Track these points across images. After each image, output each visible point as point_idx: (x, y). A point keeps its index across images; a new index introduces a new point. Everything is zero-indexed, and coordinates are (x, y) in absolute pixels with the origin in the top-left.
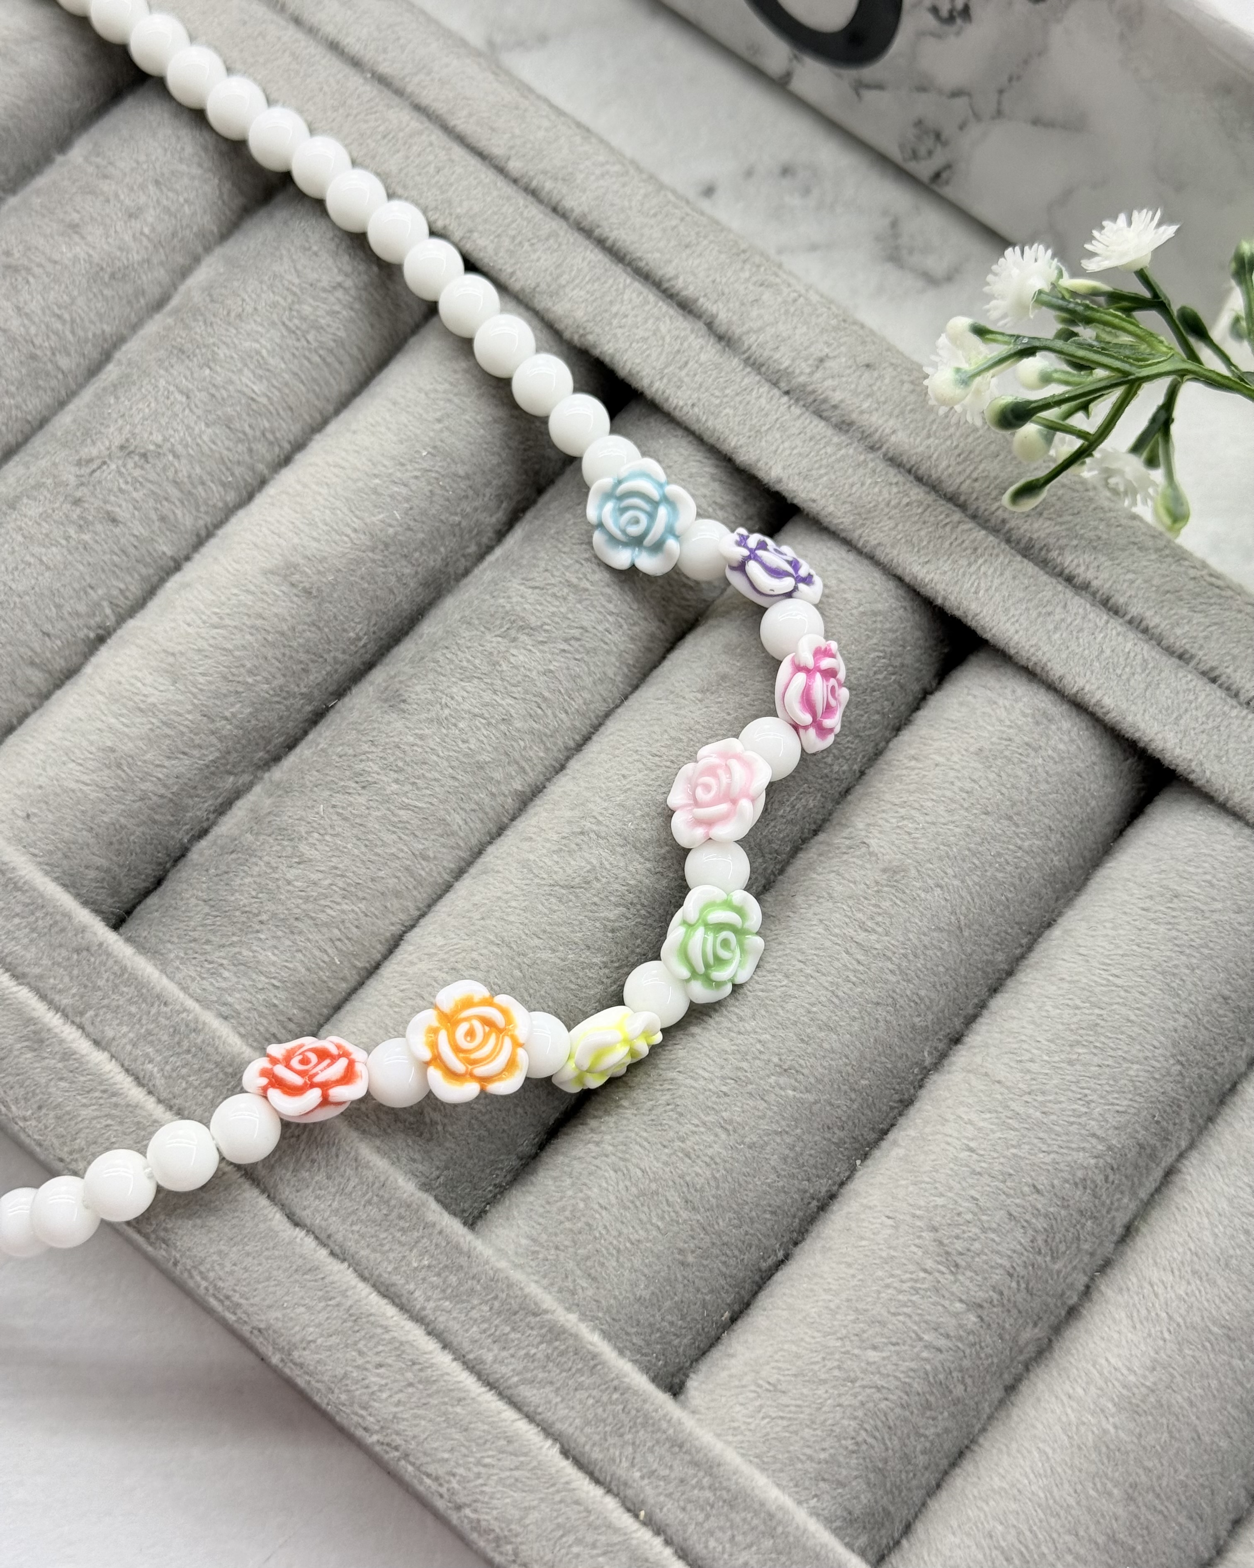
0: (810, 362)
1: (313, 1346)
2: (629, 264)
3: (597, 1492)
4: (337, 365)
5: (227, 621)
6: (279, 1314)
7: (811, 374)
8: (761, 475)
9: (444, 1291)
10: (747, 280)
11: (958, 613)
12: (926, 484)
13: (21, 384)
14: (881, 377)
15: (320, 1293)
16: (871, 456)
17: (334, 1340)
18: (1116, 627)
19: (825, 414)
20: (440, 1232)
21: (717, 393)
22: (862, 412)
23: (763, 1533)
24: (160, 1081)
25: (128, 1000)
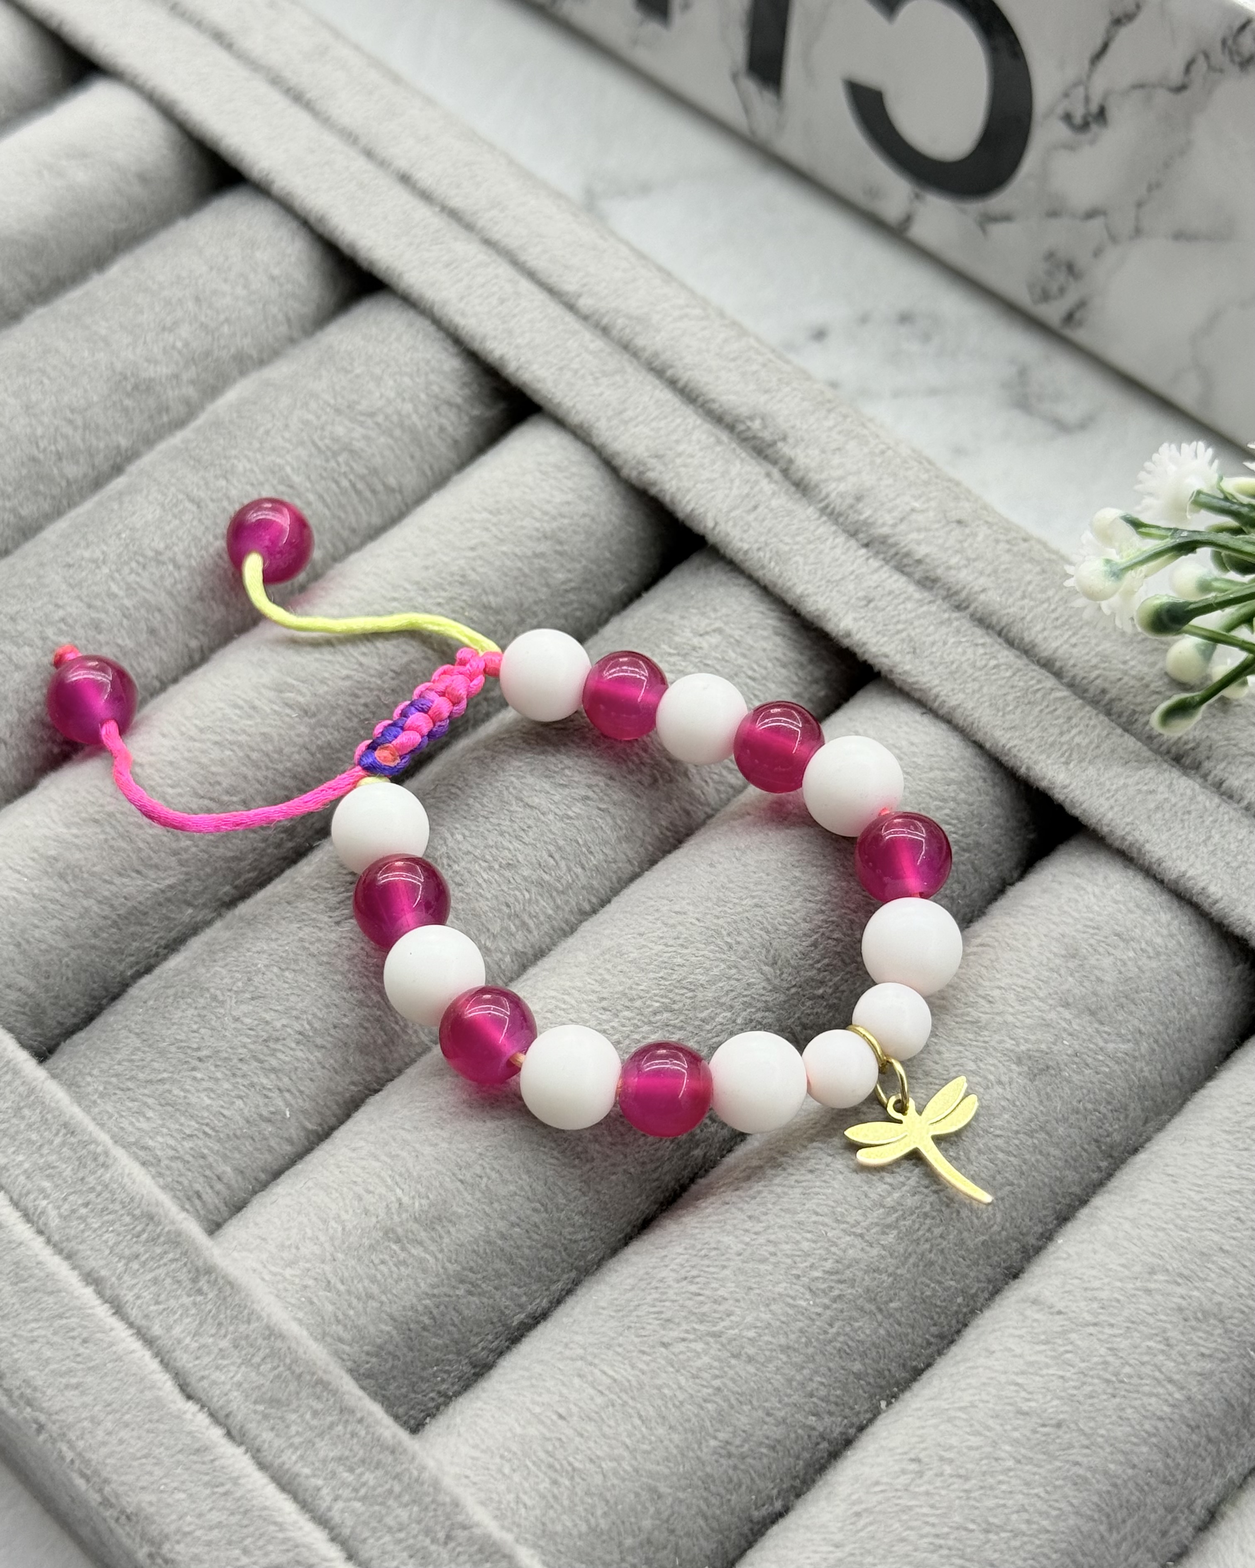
0: (895, 514)
1: (189, 1539)
2: (702, 406)
4: (368, 494)
5: (209, 735)
6: (153, 1498)
7: (894, 526)
9: (356, 1490)
10: (830, 429)
11: (1044, 784)
12: (1018, 648)
13: (19, 487)
14: (974, 535)
15: (206, 1478)
16: (955, 615)
17: (215, 1534)
18: (1227, 812)
19: (907, 569)
20: (360, 1421)
21: (787, 539)
22: (949, 568)
24: (54, 1220)
25: (30, 1126)
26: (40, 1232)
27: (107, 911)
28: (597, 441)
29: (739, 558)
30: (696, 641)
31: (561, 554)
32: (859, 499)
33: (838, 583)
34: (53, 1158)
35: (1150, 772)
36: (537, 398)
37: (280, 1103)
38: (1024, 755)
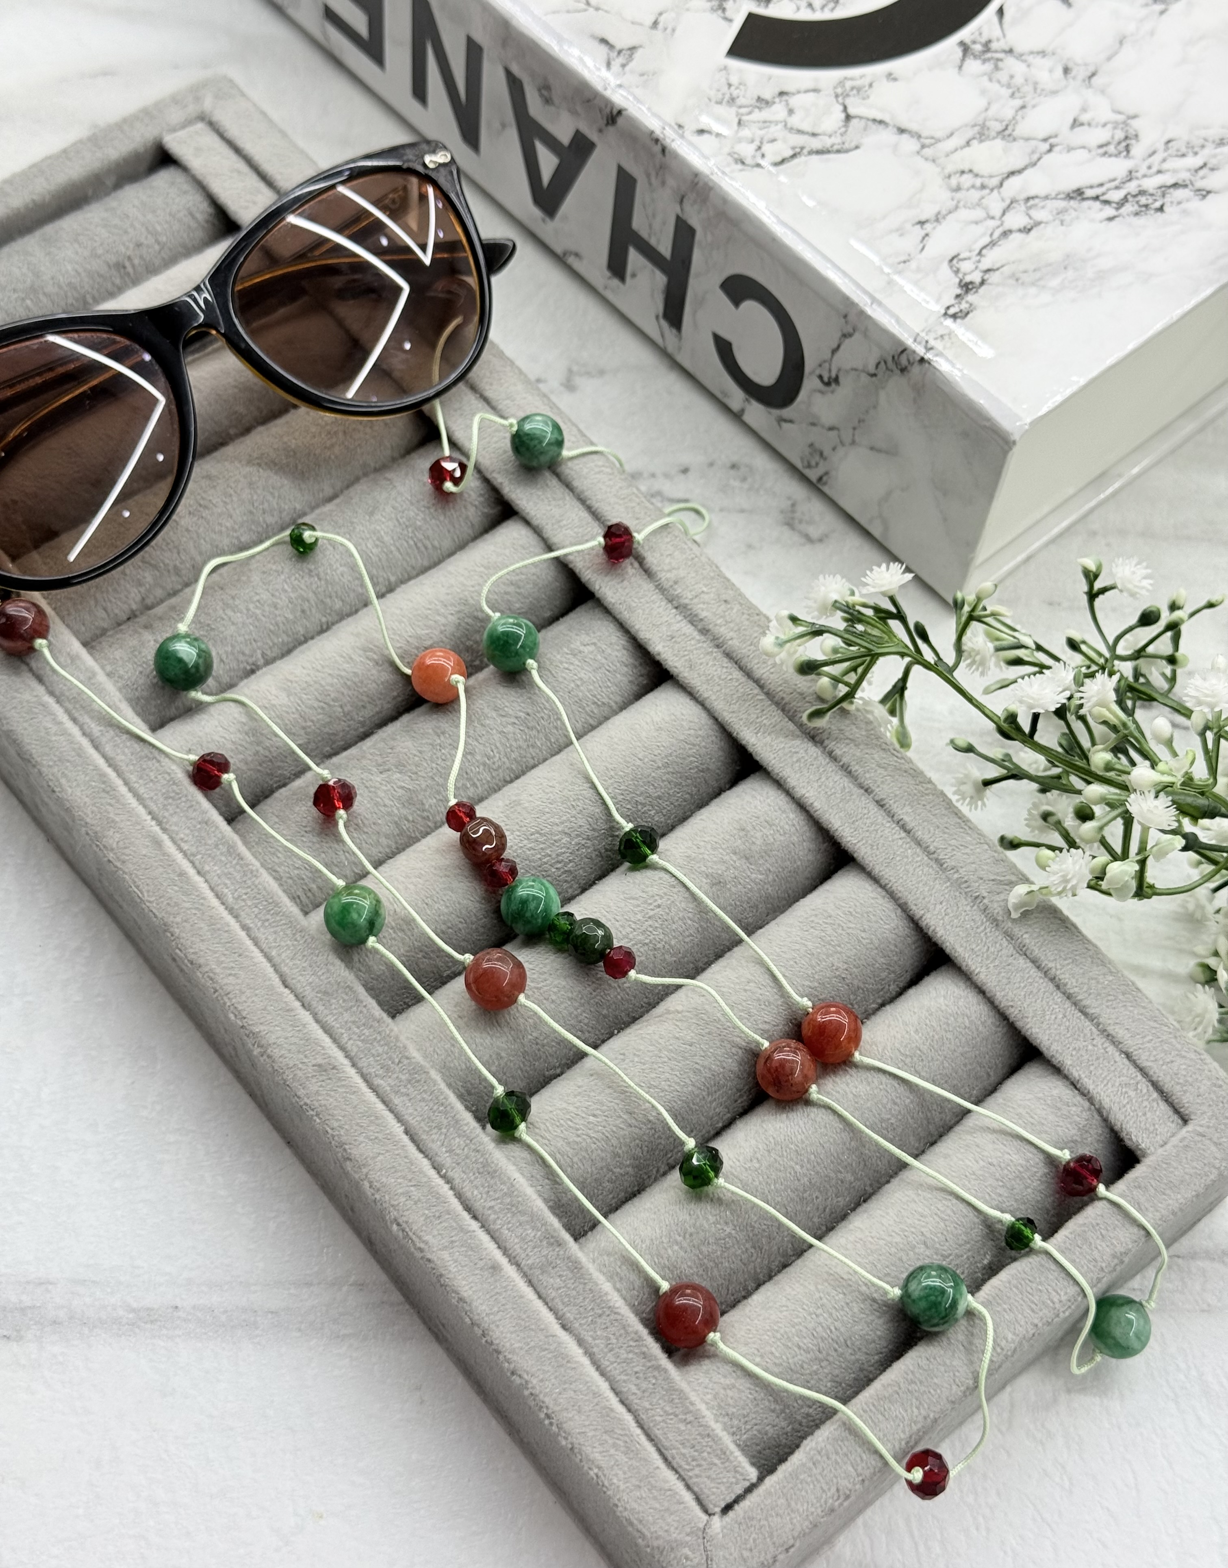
0: (693, 593)
3: (421, 1156)
4: (423, 549)
5: (327, 670)
7: (692, 599)
8: (650, 649)
9: (359, 1037)
11: (744, 742)
13: (242, 526)
14: (732, 609)
15: (291, 1023)
16: (715, 650)
17: (293, 1047)
18: (831, 767)
19: (695, 623)
22: (716, 625)
23: (506, 1194)
24: (230, 899)
25: (222, 854)
26: (223, 904)
27: (267, 754)
28: (545, 536)
29: (610, 607)
30: (582, 648)
31: (519, 594)
32: (676, 583)
33: (658, 626)
34: (231, 870)
35: (798, 742)
36: (516, 508)
37: (343, 858)
38: (736, 727)
